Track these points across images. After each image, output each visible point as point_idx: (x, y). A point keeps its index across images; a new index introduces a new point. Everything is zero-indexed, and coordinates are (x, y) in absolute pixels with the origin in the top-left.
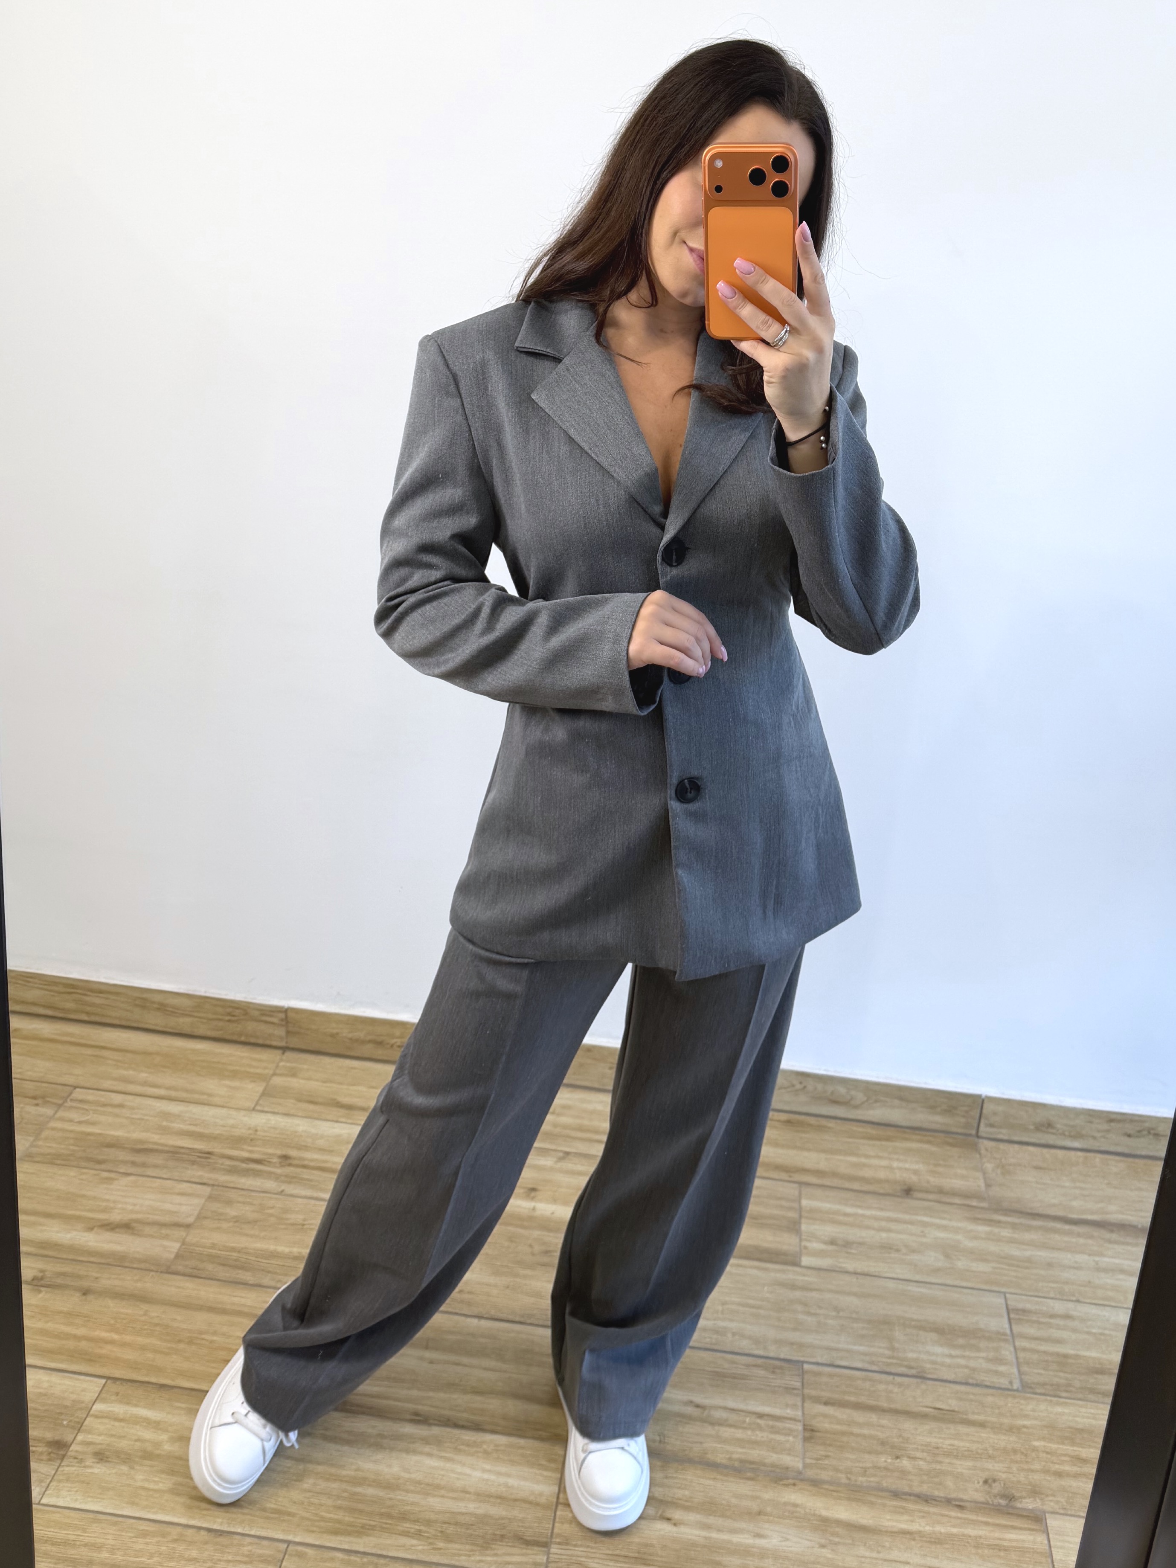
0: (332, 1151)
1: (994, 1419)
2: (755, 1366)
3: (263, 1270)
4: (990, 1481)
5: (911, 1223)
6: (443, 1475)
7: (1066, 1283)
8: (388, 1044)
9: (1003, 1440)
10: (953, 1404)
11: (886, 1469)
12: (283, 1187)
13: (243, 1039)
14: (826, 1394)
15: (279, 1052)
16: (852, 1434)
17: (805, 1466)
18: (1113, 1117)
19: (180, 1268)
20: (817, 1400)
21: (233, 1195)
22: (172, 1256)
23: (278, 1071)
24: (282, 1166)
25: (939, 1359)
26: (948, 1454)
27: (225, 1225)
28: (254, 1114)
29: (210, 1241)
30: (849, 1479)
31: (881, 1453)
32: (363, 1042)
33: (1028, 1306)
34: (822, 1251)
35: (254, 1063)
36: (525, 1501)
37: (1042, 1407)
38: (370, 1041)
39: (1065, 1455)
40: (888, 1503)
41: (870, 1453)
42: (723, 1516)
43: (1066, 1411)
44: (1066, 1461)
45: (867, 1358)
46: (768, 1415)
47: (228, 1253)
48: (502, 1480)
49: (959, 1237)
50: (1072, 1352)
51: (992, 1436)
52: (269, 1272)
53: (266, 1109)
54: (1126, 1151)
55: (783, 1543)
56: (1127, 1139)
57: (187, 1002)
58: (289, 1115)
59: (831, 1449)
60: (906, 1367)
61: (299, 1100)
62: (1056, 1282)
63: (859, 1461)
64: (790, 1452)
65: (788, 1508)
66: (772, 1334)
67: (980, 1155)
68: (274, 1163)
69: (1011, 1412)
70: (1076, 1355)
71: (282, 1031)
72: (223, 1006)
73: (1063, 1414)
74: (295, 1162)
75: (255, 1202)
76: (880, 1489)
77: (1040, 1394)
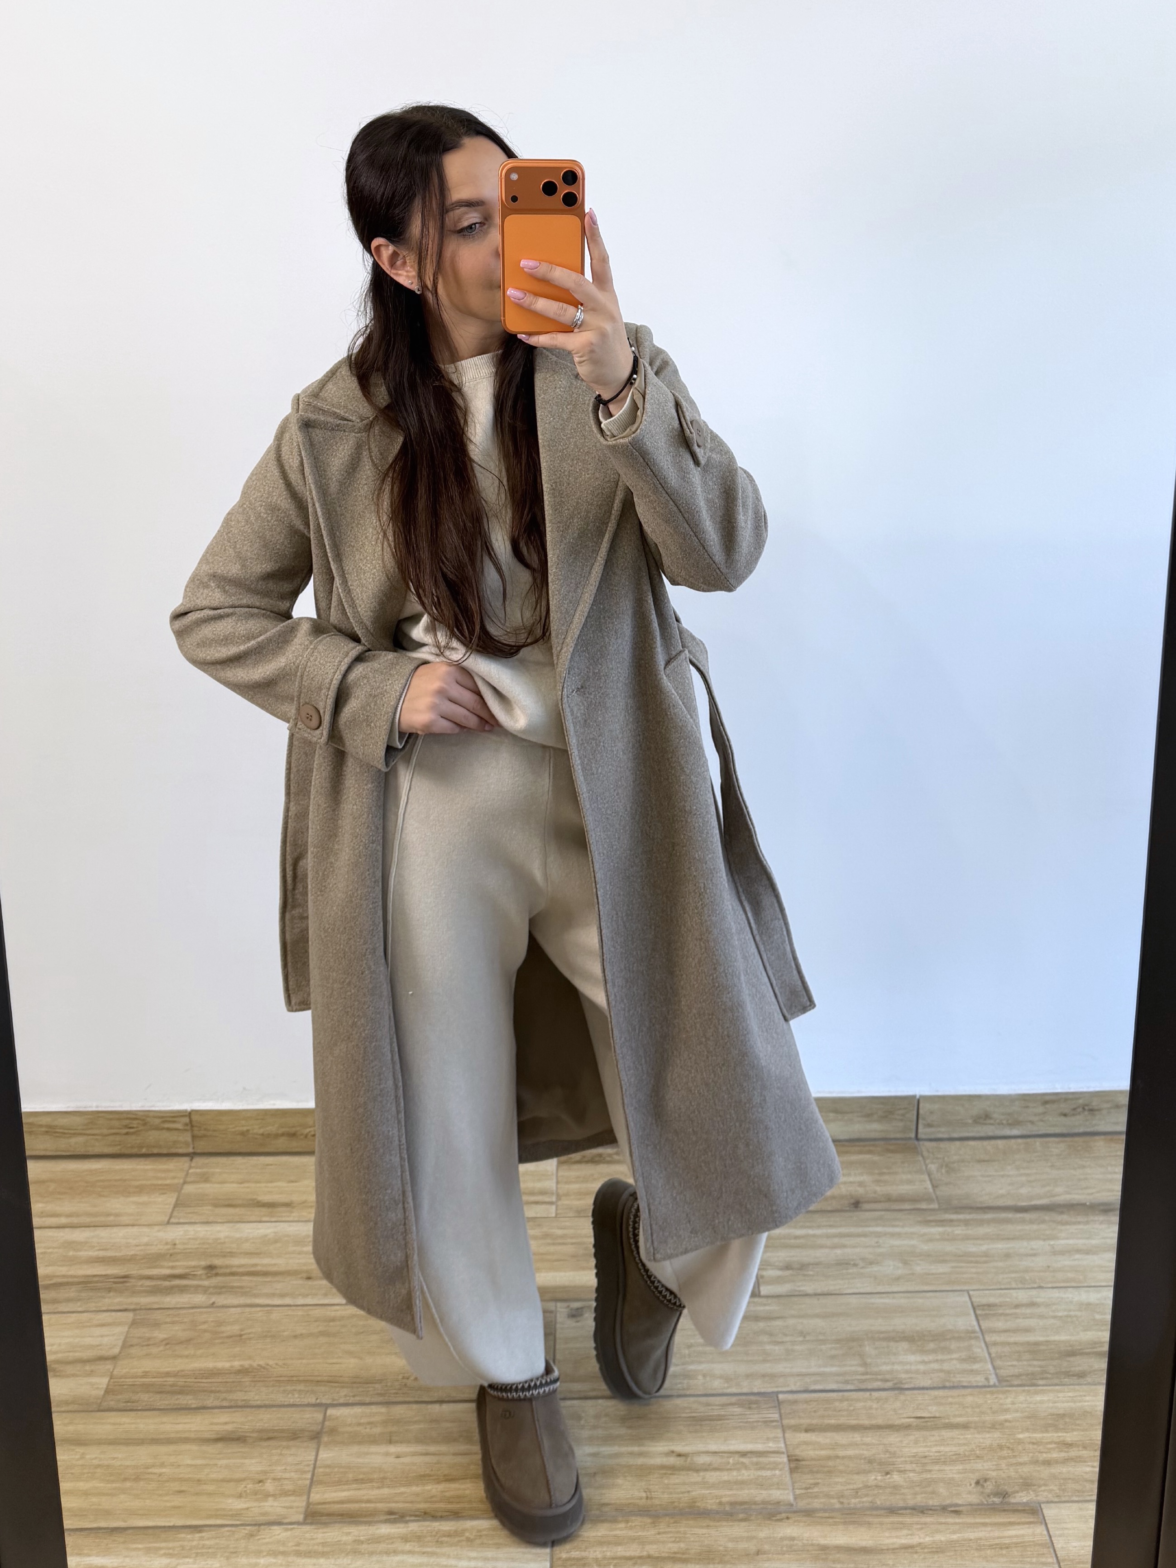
0: (260, 1253)
1: (976, 1419)
2: (731, 1404)
3: (204, 1391)
4: (981, 1482)
5: (865, 1235)
7: (1027, 1271)
8: (302, 1134)
9: (989, 1438)
10: (934, 1410)
11: (877, 1486)
12: (213, 1299)
13: (145, 1151)
14: (805, 1421)
15: (187, 1159)
16: (837, 1457)
17: (796, 1498)
18: (1047, 1098)
19: (112, 1403)
20: (796, 1428)
21: (158, 1316)
22: (102, 1393)
23: (188, 1179)
24: (209, 1277)
25: (913, 1367)
26: (937, 1461)
27: (154, 1350)
28: (169, 1228)
29: (143, 1370)
30: (842, 1503)
31: (870, 1472)
32: (277, 1136)
33: (992, 1300)
34: (779, 1277)
35: (162, 1175)
37: (1022, 1398)
38: (283, 1135)
40: (884, 1520)
41: (858, 1473)
42: (721, 1562)
43: (1046, 1398)
44: (1054, 1449)
45: (841, 1378)
46: (751, 1452)
49: (913, 1242)
50: (1042, 1339)
51: (977, 1436)
52: (212, 1392)
53: (182, 1221)
54: (1065, 1131)
56: (1063, 1119)
57: (78, 1120)
58: (207, 1223)
59: (819, 1476)
60: (882, 1380)
61: (216, 1206)
62: (1016, 1272)
63: (849, 1484)
64: (779, 1486)
65: (785, 1542)
66: (742, 1369)
67: (923, 1156)
68: (201, 1275)
69: (991, 1408)
70: (1047, 1341)
71: (187, 1137)
72: (119, 1119)
73: (1042, 1402)
74: (221, 1271)
75: (185, 1320)
76: (875, 1508)
77: (1018, 1386)
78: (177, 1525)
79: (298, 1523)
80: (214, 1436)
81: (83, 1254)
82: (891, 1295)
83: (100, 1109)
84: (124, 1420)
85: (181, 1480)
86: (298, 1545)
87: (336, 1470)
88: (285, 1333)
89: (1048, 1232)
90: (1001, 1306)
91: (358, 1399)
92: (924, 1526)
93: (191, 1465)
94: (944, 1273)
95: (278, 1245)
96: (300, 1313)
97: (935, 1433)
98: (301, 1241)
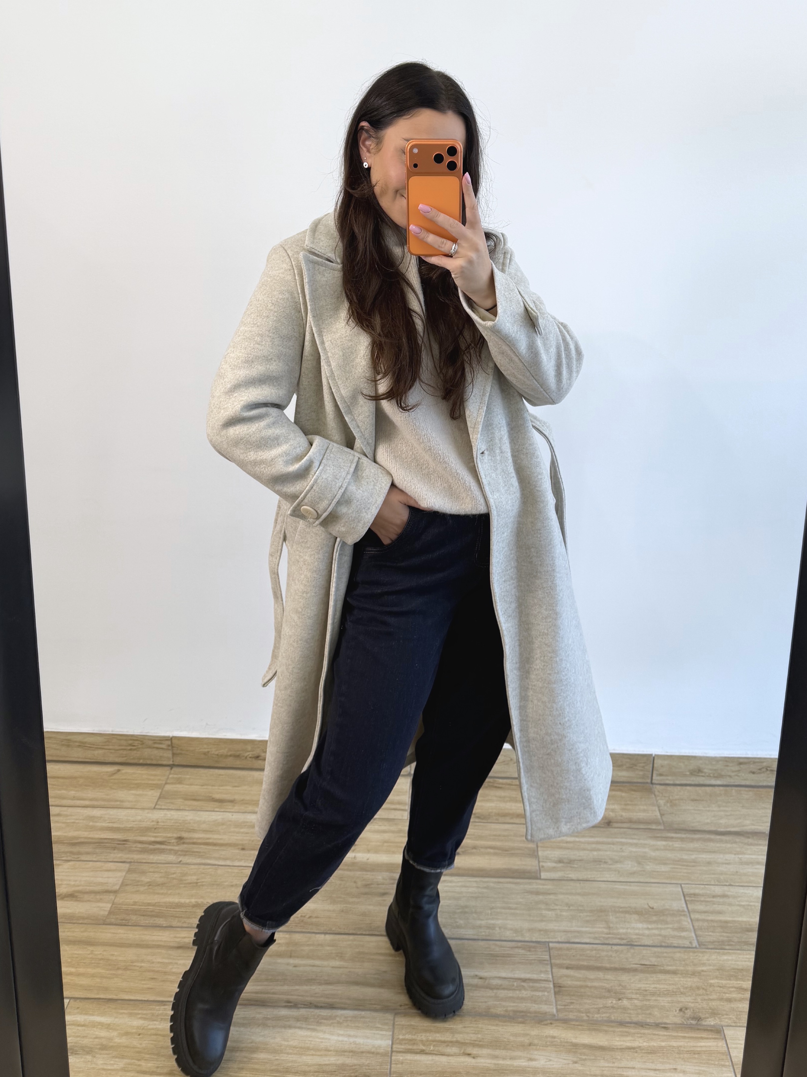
0: (213, 831)
1: (682, 968)
2: (517, 947)
3: (171, 916)
4: (683, 1010)
5: (613, 844)
6: (312, 1041)
7: (722, 874)
8: (243, 756)
9: (689, 982)
10: (654, 961)
11: (613, 1007)
12: (180, 858)
13: (141, 761)
14: (567, 962)
15: (168, 768)
16: (587, 986)
17: (558, 1010)
18: (741, 760)
19: (113, 920)
20: (561, 966)
21: (145, 867)
22: (107, 913)
23: (168, 781)
24: (178, 844)
25: (641, 932)
26: (653, 994)
27: (142, 889)
28: (155, 811)
29: (133, 901)
30: (588, 1016)
31: (608, 998)
32: (227, 756)
33: (697, 891)
34: (554, 867)
35: (152, 778)
36: (369, 1052)
37: (714, 957)
38: (231, 756)
39: (732, 987)
40: (617, 1030)
41: (600, 998)
42: (505, 1048)
43: (730, 958)
45: (592, 936)
46: (529, 979)
47: (146, 907)
48: (352, 1040)
49: (647, 850)
50: (730, 919)
51: (682, 979)
52: (176, 917)
53: (163, 807)
54: (753, 784)
55: (548, 1063)
56: (753, 776)
57: (99, 739)
58: (180, 810)
59: (574, 998)
60: (619, 939)
61: (186, 799)
62: (713, 874)
63: (594, 1004)
64: (547, 1002)
65: (549, 1039)
66: (526, 925)
67: (655, 795)
68: (173, 843)
69: (693, 962)
70: (733, 921)
71: (169, 754)
72: (126, 740)
73: (728, 960)
74: (188, 841)
75: (162, 871)
76: (609, 1022)
77: (712, 949)
78: (150, 999)
80: (176, 945)
81: (99, 824)
82: (629, 884)
83: (114, 733)
84: (119, 931)
85: (153, 971)
88: (226, 884)
89: (738, 850)
90: (703, 895)
92: (642, 1035)
93: (161, 963)
94: (666, 872)
95: (224, 827)
96: (236, 871)
97: (654, 975)
98: (239, 825)
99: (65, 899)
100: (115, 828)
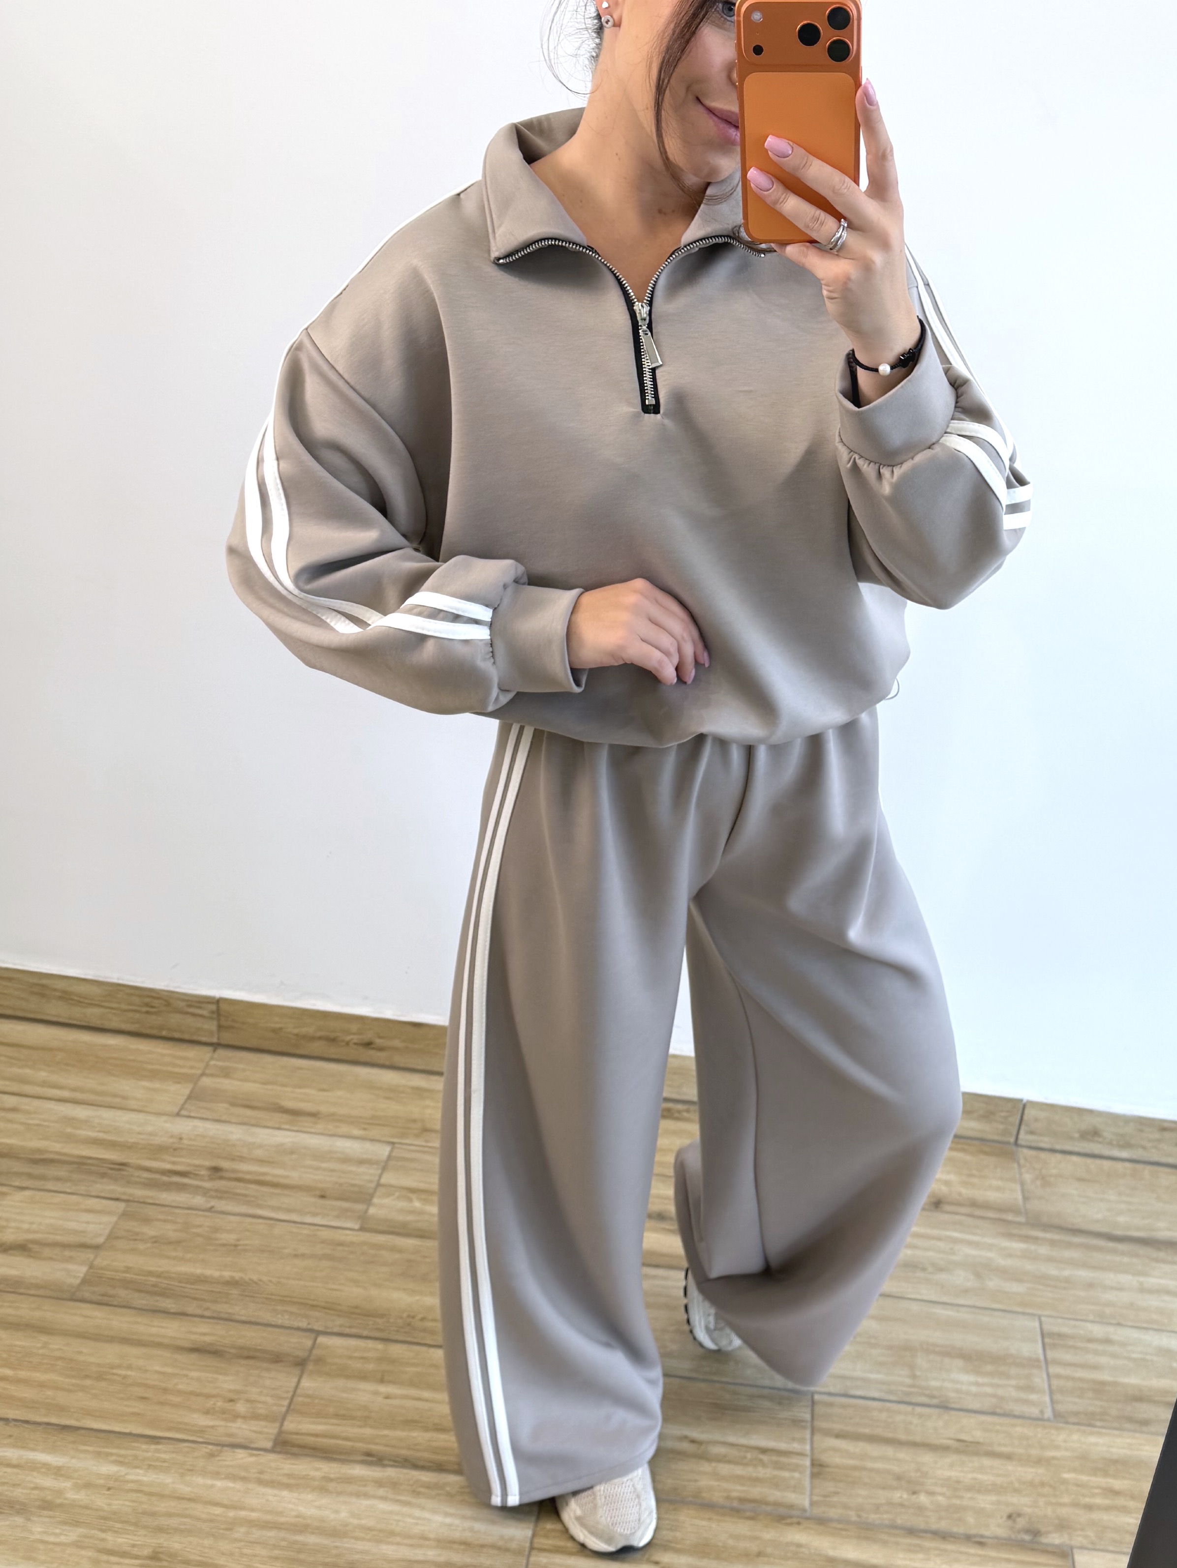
0: (273, 1162)
1: (1021, 1451)
2: (759, 1397)
3: (187, 1297)
4: (1014, 1516)
5: (939, 1239)
6: (399, 1521)
7: (1107, 1305)
8: (343, 1041)
9: (1029, 1473)
10: (978, 1435)
11: (902, 1505)
12: (213, 1203)
13: (164, 1033)
14: (839, 1427)
15: (210, 1049)
16: (864, 1469)
17: (812, 1503)
18: (1166, 1125)
19: (87, 1295)
20: (828, 1433)
21: (151, 1211)
22: (78, 1281)
23: (207, 1072)
24: (212, 1179)
25: (964, 1388)
26: (969, 1488)
27: (141, 1246)
28: (178, 1120)
29: (126, 1264)
30: (859, 1516)
31: (896, 1488)
32: (312, 1039)
33: (1065, 1330)
35: (180, 1062)
36: (493, 1546)
37: (1075, 1437)
38: (320, 1038)
39: (1097, 1487)
40: (902, 1541)
41: (884, 1488)
42: (718, 1558)
43: (1099, 1441)
44: (1098, 1494)
45: (884, 1387)
46: (771, 1450)
47: (146, 1278)
49: (990, 1255)
50: (1109, 1379)
51: (1019, 1469)
52: (195, 1299)
53: (192, 1114)
57: (96, 990)
58: (220, 1121)
59: (840, 1485)
60: (928, 1396)
61: (233, 1104)
62: (1096, 1304)
63: (871, 1498)
64: (797, 1488)
65: (791, 1548)
67: (1019, 1165)
68: (203, 1175)
69: (1041, 1442)
70: (1114, 1382)
71: (213, 1025)
72: (140, 996)
73: (1096, 1444)
74: (228, 1175)
75: (178, 1220)
76: (894, 1526)
77: (1074, 1424)
78: (134, 1432)
79: (265, 1450)
80: (188, 1345)
81: (83, 1133)
82: (956, 1308)
83: (121, 982)
84: (97, 1313)
85: (146, 1386)
86: (261, 1472)
87: (317, 1401)
88: (286, 1251)
89: (1140, 1268)
90: (1072, 1337)
91: (354, 1331)
92: (942, 1553)
93: (160, 1372)
94: (1018, 1294)
95: (294, 1156)
96: (305, 1232)
97: (975, 1459)
98: (320, 1156)
99: (11, 1252)
100: (109, 1141)
